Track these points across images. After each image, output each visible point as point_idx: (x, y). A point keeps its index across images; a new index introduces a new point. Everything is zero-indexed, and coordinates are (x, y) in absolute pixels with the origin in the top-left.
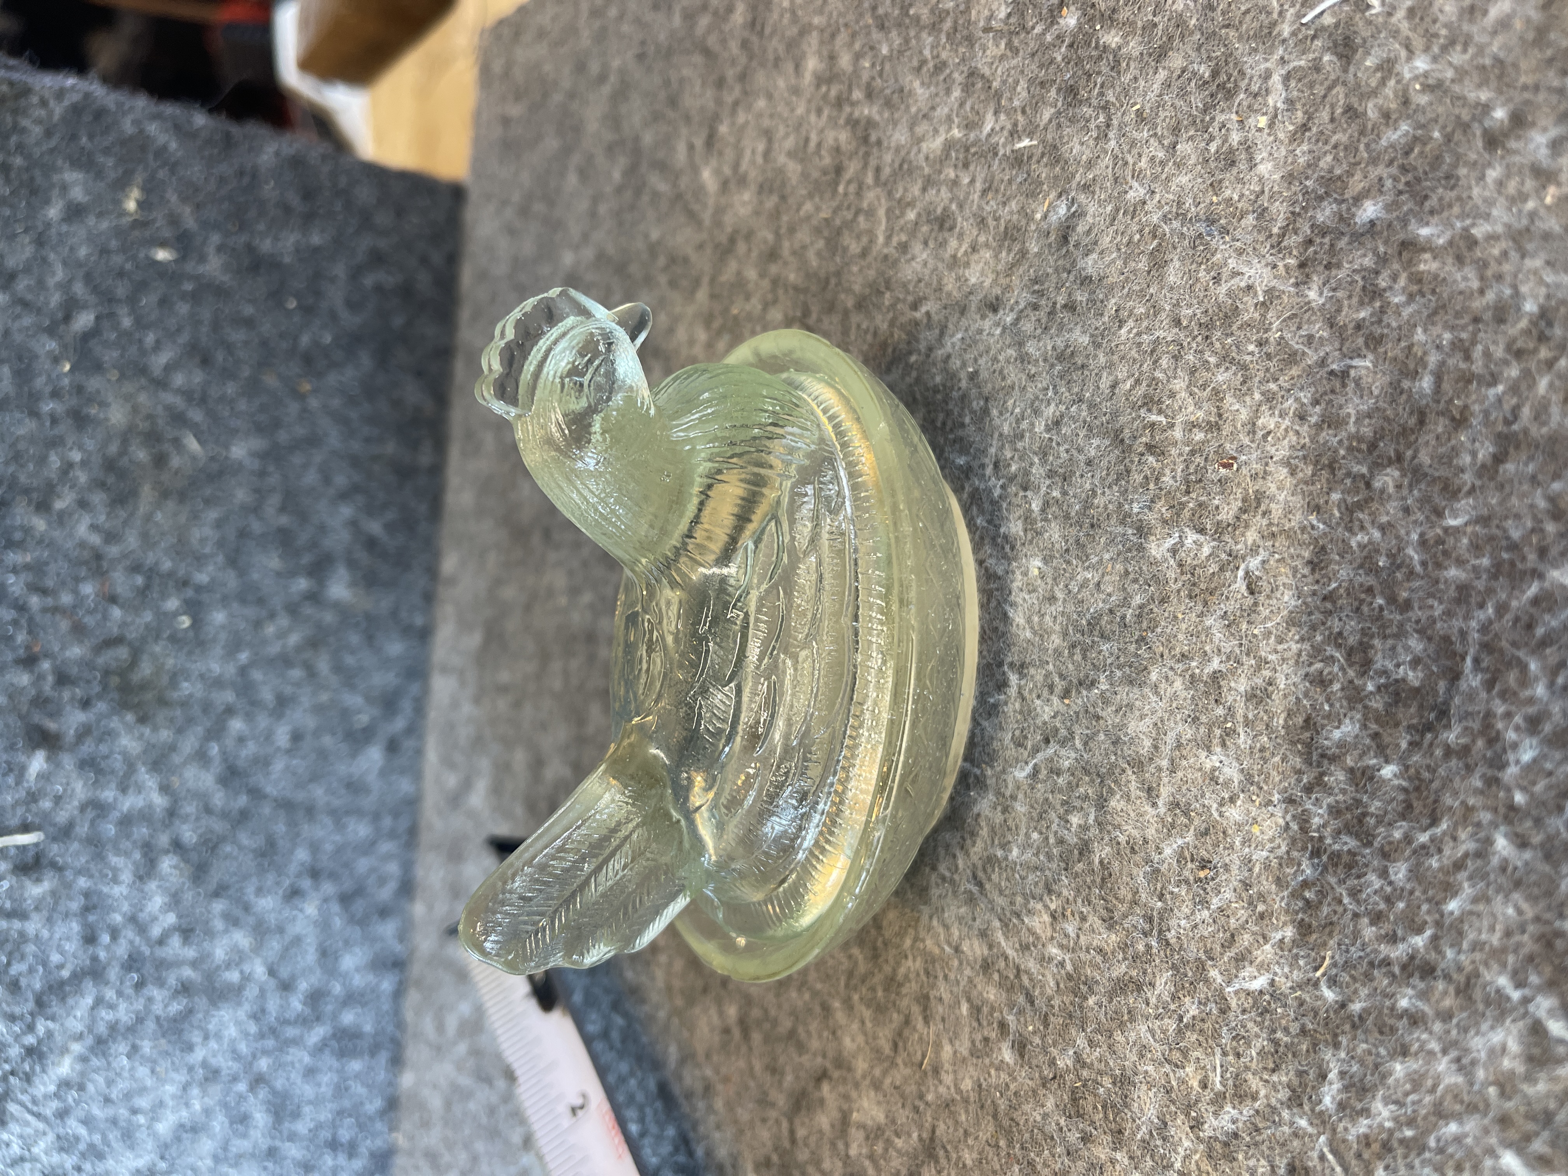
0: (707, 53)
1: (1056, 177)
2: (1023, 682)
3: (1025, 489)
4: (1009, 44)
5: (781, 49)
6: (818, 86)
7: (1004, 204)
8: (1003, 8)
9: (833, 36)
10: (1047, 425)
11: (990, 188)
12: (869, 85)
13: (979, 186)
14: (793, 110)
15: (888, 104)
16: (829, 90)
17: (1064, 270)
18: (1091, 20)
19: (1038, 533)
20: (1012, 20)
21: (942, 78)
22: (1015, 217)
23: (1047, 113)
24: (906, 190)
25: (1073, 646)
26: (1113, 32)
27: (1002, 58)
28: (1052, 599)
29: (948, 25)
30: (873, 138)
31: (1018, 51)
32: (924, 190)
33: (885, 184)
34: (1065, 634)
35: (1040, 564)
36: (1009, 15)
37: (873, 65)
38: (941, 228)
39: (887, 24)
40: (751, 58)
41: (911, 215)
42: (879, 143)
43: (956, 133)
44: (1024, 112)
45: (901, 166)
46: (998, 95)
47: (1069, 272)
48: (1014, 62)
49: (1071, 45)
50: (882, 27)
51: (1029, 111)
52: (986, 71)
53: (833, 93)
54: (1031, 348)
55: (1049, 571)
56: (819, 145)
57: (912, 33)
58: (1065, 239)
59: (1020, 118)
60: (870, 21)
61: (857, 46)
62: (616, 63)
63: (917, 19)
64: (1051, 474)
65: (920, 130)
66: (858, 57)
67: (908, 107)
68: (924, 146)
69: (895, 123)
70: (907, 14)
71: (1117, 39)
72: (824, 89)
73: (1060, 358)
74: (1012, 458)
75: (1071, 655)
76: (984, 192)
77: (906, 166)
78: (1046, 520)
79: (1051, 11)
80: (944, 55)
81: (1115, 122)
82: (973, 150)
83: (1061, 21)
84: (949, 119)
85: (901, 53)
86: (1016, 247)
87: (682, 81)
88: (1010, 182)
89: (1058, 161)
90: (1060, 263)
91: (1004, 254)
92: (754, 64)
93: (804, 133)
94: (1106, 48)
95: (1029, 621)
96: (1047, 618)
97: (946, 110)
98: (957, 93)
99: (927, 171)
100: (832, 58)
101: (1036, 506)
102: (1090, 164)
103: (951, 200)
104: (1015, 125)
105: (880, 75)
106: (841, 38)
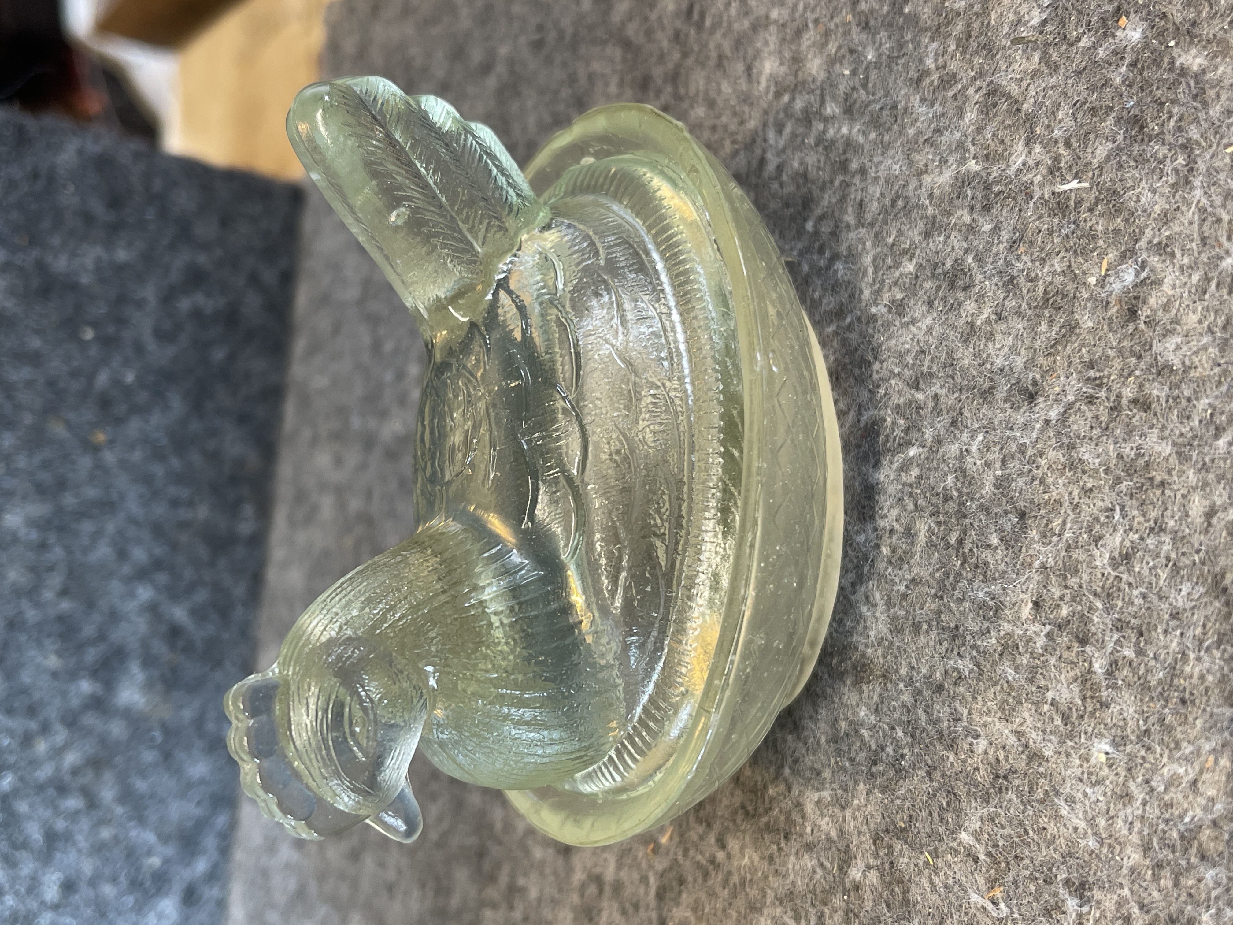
0: (627, 44)
1: (1117, 232)
2: (1085, 909)
3: (1083, 641)
4: (1045, 58)
5: (727, 47)
6: (778, 95)
7: (1043, 261)
8: (1036, 12)
9: (799, 33)
10: (1112, 558)
11: (1021, 239)
12: (847, 96)
13: (1005, 235)
14: (742, 123)
15: (875, 122)
16: (793, 99)
17: (1133, 354)
18: (1162, 34)
19: (1104, 705)
20: (1049, 28)
21: (950, 94)
22: (1059, 279)
23: (1102, 150)
24: (900, 233)
25: (1159, 866)
26: (1194, 51)
27: (1035, 74)
28: (1126, 797)
29: (959, 28)
30: (854, 166)
31: (1057, 67)
32: (927, 235)
33: (872, 225)
34: (1147, 849)
35: (1108, 748)
36: (1044, 22)
37: (854, 73)
38: (952, 285)
39: (872, 23)
40: (685, 55)
41: (910, 267)
42: (863, 171)
43: (973, 166)
44: (1068, 144)
45: (894, 202)
46: (1030, 120)
47: (1140, 357)
48: (1053, 81)
49: (1133, 64)
50: (866, 27)
51: (1075, 145)
52: (1014, 90)
53: (799, 104)
54: (1085, 452)
55: (1120, 758)
56: (780, 168)
57: (909, 36)
58: (1133, 313)
59: (1062, 151)
60: (850, 17)
61: (832, 47)
62: (504, 50)
63: (914, 19)
64: (1120, 626)
65: (920, 159)
66: (832, 61)
67: (903, 127)
68: (927, 179)
69: (886, 148)
70: (901, 12)
71: (1199, 60)
72: (786, 98)
73: (1130, 470)
74: (1062, 598)
75: (1156, 878)
76: (1013, 244)
77: (900, 203)
78: (1114, 687)
79: (1103, 20)
80: (953, 66)
81: (1201, 166)
82: (996, 189)
83: (1119, 33)
84: (961, 146)
85: (891, 59)
86: (1061, 319)
87: (591, 78)
88: (1051, 232)
89: (1118, 211)
90: (1125, 343)
91: (1043, 327)
92: (690, 61)
93: (758, 152)
94: (1184, 72)
95: (1091, 822)
96: (1119, 823)
97: (957, 135)
98: (971, 116)
99: (930, 211)
100: (797, 60)
101: (1099, 666)
102: (1166, 218)
103: (966, 251)
104: (1057, 159)
105: (864, 86)
106: (810, 37)
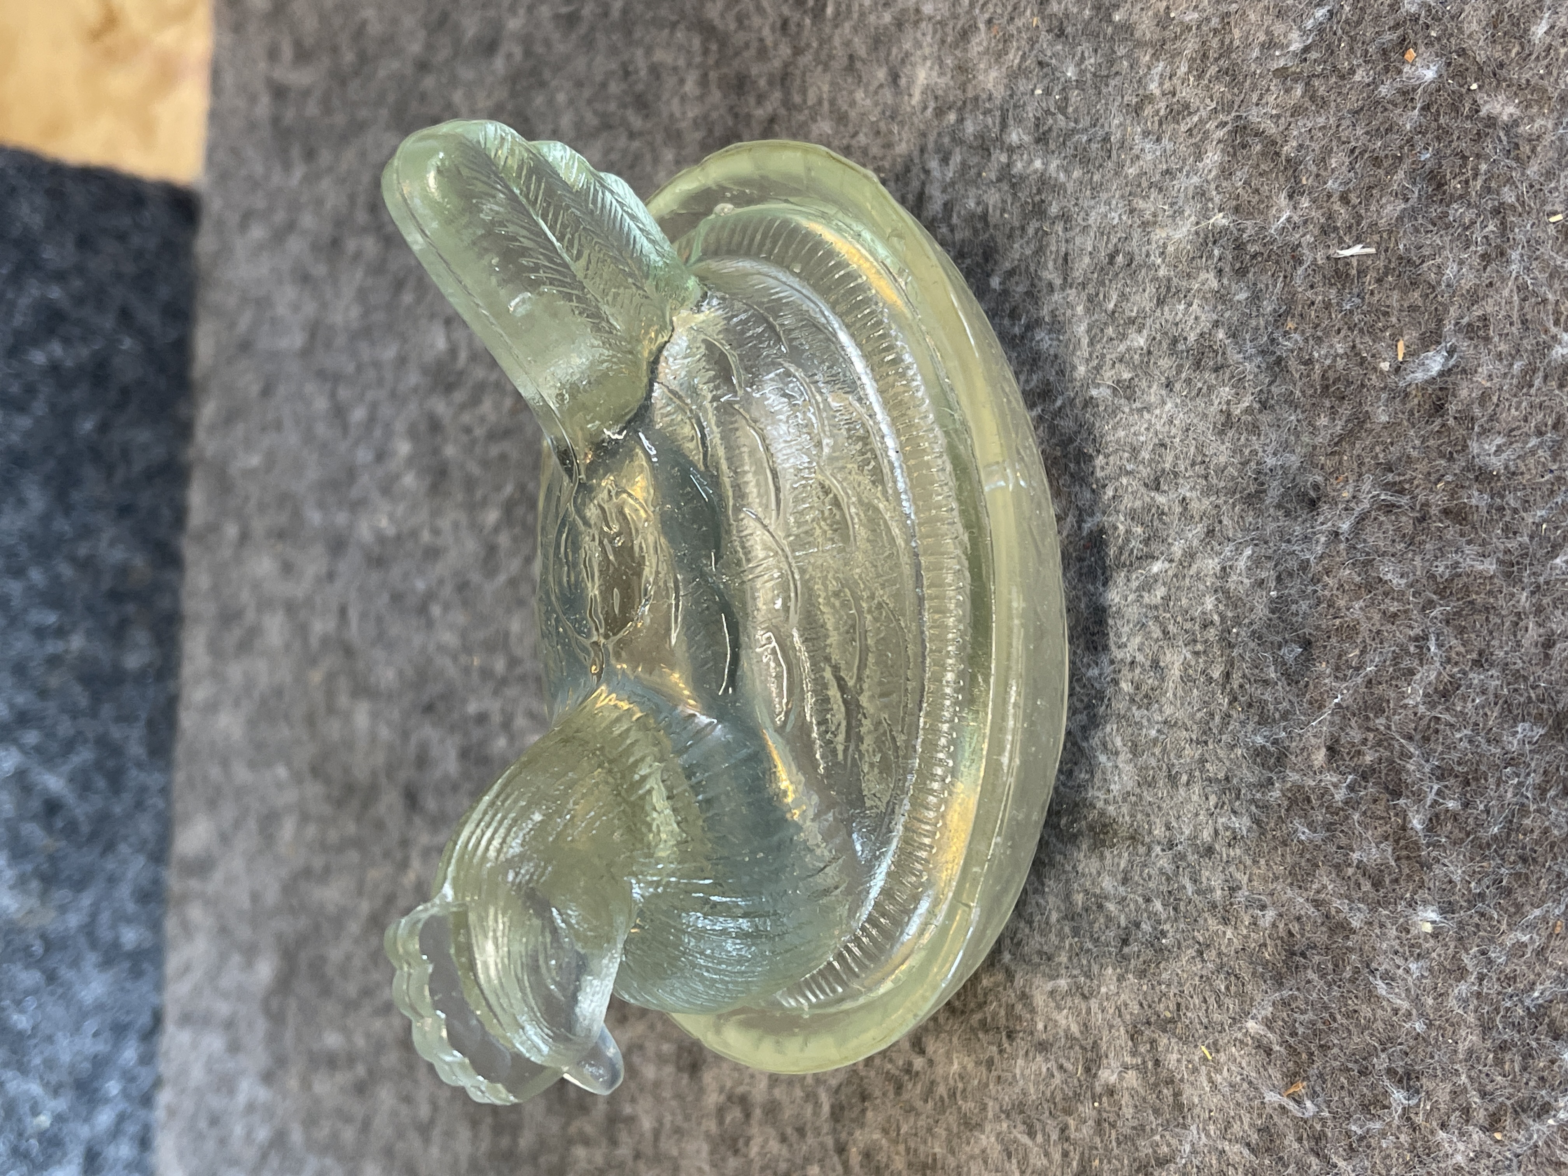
0: (707, 30)
1: (1413, 308)
2: (1413, 1102)
3: (1396, 794)
4: (1311, 94)
5: (861, 48)
6: (940, 113)
7: (1319, 340)
8: (1295, 35)
9: (965, 35)
10: (1426, 695)
11: (1288, 312)
12: (1038, 120)
13: (1268, 307)
14: (888, 146)
15: (1082, 158)
16: (961, 120)
17: (1442, 455)
18: (1460, 74)
19: (1425, 866)
20: (1314, 55)
21: (1183, 128)
22: (1341, 363)
23: (1392, 209)
24: (1123, 296)
25: (1503, 1047)
26: (1501, 98)
27: (1297, 111)
28: (1461, 973)
29: (1191, 46)
30: (1054, 210)
31: (1325, 103)
32: (1161, 302)
33: (1084, 285)
34: (1486, 1028)
35: (1434, 916)
36: (1306, 49)
37: (1047, 92)
38: (1198, 365)
39: (1069, 30)
40: (798, 51)
41: (1140, 341)
42: (1065, 217)
43: (1219, 219)
44: (1344, 199)
45: (1112, 258)
46: (1293, 166)
47: (1451, 459)
48: (1321, 121)
49: (1426, 108)
50: (1061, 34)
51: (1355, 200)
52: (1271, 129)
53: (970, 128)
54: (1389, 572)
55: (1450, 925)
56: (948, 207)
57: (1121, 51)
58: (1439, 408)
59: (1337, 206)
60: (1036, 21)
61: (1013, 58)
62: (514, 24)
63: (1127, 28)
64: (1441, 774)
65: (1146, 207)
66: (1014, 75)
67: (1120, 165)
68: (1159, 235)
69: (1096, 189)
70: (1110, 21)
71: (1511, 109)
72: (952, 117)
73: (1444, 591)
74: (1364, 741)
75: (1499, 1062)
76: (1279, 318)
77: (1120, 259)
78: (1436, 845)
79: (1384, 52)
80: (1185, 93)
81: (1519, 235)
82: (1252, 248)
83: (1406, 69)
84: (1201, 194)
85: (1100, 79)
86: (1346, 410)
87: (655, 71)
88: (1327, 305)
89: (1414, 284)
90: (1431, 442)
91: (1323, 421)
92: (806, 59)
93: (915, 184)
94: (1491, 121)
95: (1416, 1000)
96: (1452, 1003)
97: (1195, 180)
98: (1213, 157)
99: (1162, 272)
100: (963, 69)
101: (1417, 823)
102: (1476, 296)
103: (1216, 324)
104: (1330, 217)
105: (1063, 110)
106: (980, 41)
